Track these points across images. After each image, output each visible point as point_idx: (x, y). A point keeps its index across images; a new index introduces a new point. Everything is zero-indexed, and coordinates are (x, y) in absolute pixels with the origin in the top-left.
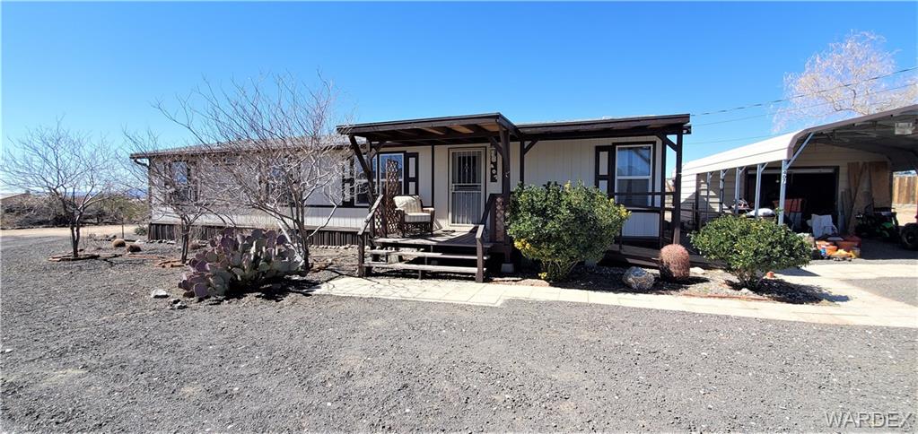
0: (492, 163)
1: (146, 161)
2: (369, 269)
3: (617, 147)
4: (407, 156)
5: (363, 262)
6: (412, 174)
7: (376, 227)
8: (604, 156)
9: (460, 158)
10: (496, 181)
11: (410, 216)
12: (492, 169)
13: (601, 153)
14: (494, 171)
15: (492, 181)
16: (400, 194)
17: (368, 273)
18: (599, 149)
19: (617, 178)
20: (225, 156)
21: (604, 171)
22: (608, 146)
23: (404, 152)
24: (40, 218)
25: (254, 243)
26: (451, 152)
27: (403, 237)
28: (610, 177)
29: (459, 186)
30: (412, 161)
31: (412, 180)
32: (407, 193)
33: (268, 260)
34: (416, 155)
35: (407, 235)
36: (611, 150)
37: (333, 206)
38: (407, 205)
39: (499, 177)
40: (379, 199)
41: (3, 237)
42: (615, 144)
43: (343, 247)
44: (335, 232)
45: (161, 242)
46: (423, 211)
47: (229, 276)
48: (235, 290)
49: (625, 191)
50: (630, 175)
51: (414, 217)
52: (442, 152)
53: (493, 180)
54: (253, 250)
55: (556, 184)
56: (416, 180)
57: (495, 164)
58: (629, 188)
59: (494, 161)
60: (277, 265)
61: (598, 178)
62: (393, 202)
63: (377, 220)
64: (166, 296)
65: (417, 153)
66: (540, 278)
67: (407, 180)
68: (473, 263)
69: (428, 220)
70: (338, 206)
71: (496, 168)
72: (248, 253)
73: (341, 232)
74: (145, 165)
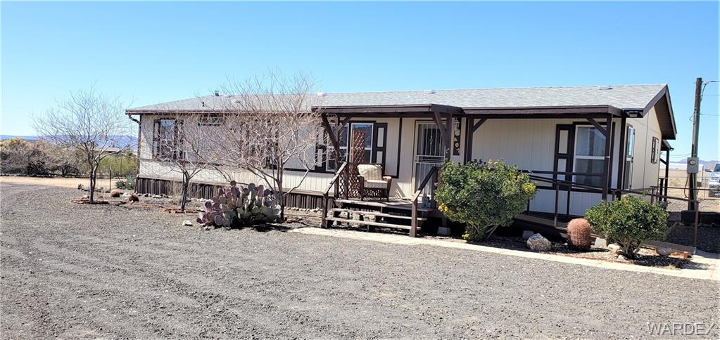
0: (455, 136)
1: (138, 117)
2: (331, 222)
3: (577, 126)
4: (377, 126)
5: (326, 217)
6: (380, 144)
7: (340, 190)
8: (564, 134)
9: (426, 130)
10: (459, 155)
11: (369, 183)
12: (455, 142)
13: (561, 131)
14: (457, 145)
15: (454, 154)
16: (367, 162)
17: (328, 225)
18: (560, 127)
19: (575, 157)
20: (212, 118)
21: (563, 149)
22: (570, 125)
23: (374, 122)
24: (13, 166)
25: (250, 193)
26: (417, 124)
27: (362, 200)
28: (569, 156)
29: (424, 157)
30: (381, 130)
31: (380, 149)
32: (374, 162)
33: (259, 205)
34: (385, 126)
35: (365, 199)
36: (571, 129)
37: (306, 171)
38: (368, 172)
39: (462, 150)
40: (343, 165)
41: (2, 183)
42: (575, 123)
43: (313, 210)
44: (306, 195)
45: (147, 196)
46: (383, 179)
47: (234, 214)
48: (237, 224)
49: (585, 172)
50: (591, 154)
51: (373, 183)
52: (409, 123)
53: (456, 153)
54: (249, 197)
55: (481, 161)
56: (384, 149)
57: (458, 138)
58: (590, 168)
59: (457, 134)
60: (264, 210)
61: (558, 156)
62: (356, 170)
63: (340, 184)
64: (191, 226)
65: (387, 124)
66: (462, 238)
67: (376, 149)
68: (408, 223)
69: (385, 187)
70: (310, 171)
71: (459, 141)
72: (247, 199)
73: (312, 196)
74: (136, 120)
